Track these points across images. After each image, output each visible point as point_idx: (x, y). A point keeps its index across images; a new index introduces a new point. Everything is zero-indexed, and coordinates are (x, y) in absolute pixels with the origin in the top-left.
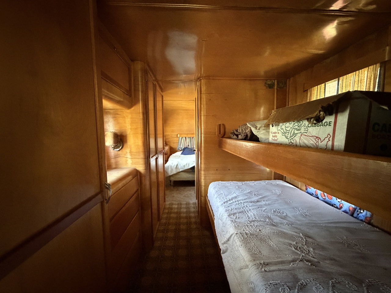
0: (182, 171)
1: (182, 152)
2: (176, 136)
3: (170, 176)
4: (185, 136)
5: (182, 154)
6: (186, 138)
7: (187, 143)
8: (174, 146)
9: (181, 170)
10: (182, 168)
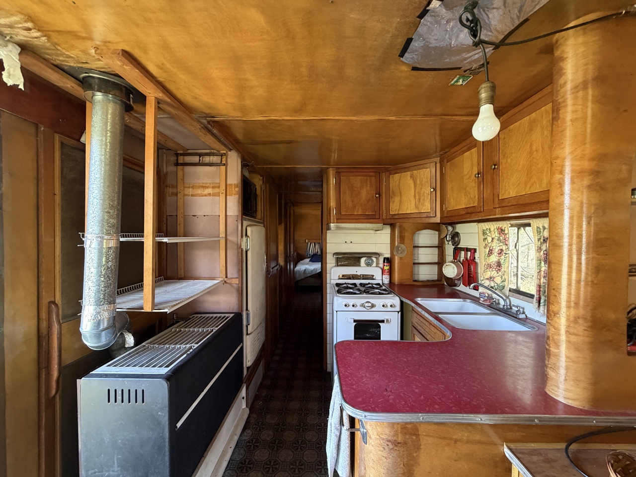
0: (309, 277)
1: (310, 259)
2: (304, 242)
3: (298, 281)
4: (314, 241)
5: (310, 261)
6: (315, 243)
7: (316, 249)
8: (302, 252)
9: (308, 275)
10: (309, 274)
